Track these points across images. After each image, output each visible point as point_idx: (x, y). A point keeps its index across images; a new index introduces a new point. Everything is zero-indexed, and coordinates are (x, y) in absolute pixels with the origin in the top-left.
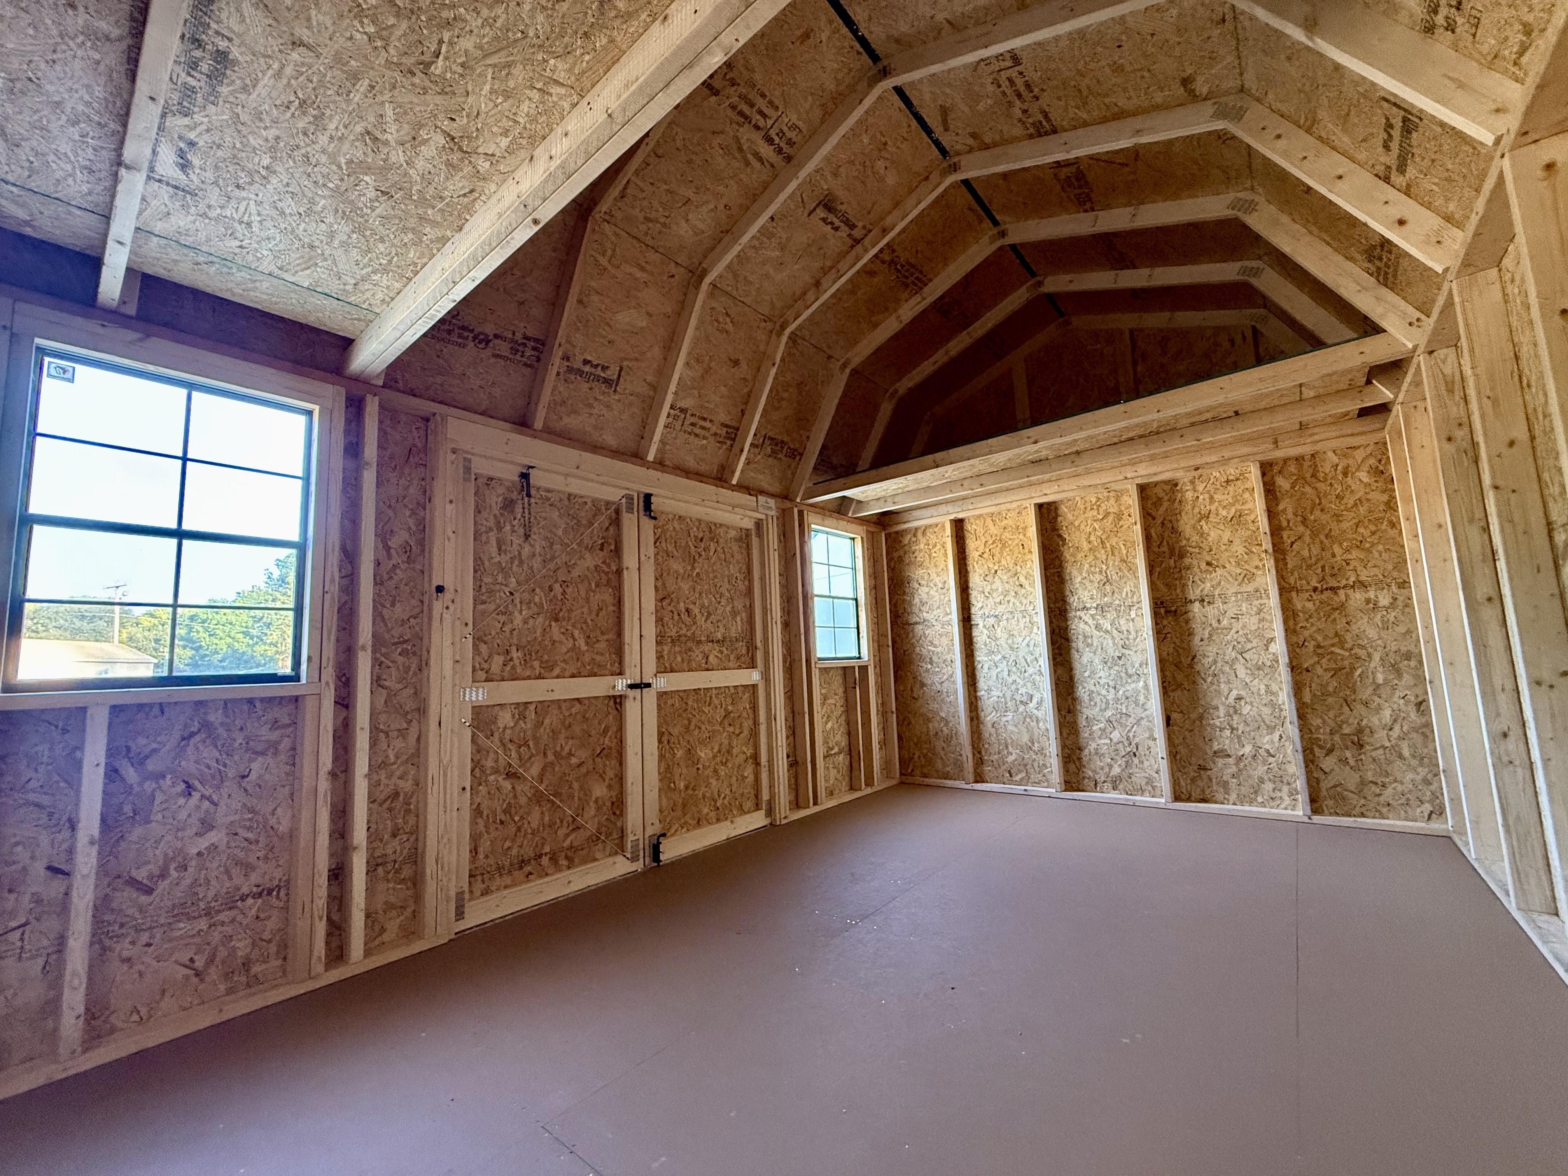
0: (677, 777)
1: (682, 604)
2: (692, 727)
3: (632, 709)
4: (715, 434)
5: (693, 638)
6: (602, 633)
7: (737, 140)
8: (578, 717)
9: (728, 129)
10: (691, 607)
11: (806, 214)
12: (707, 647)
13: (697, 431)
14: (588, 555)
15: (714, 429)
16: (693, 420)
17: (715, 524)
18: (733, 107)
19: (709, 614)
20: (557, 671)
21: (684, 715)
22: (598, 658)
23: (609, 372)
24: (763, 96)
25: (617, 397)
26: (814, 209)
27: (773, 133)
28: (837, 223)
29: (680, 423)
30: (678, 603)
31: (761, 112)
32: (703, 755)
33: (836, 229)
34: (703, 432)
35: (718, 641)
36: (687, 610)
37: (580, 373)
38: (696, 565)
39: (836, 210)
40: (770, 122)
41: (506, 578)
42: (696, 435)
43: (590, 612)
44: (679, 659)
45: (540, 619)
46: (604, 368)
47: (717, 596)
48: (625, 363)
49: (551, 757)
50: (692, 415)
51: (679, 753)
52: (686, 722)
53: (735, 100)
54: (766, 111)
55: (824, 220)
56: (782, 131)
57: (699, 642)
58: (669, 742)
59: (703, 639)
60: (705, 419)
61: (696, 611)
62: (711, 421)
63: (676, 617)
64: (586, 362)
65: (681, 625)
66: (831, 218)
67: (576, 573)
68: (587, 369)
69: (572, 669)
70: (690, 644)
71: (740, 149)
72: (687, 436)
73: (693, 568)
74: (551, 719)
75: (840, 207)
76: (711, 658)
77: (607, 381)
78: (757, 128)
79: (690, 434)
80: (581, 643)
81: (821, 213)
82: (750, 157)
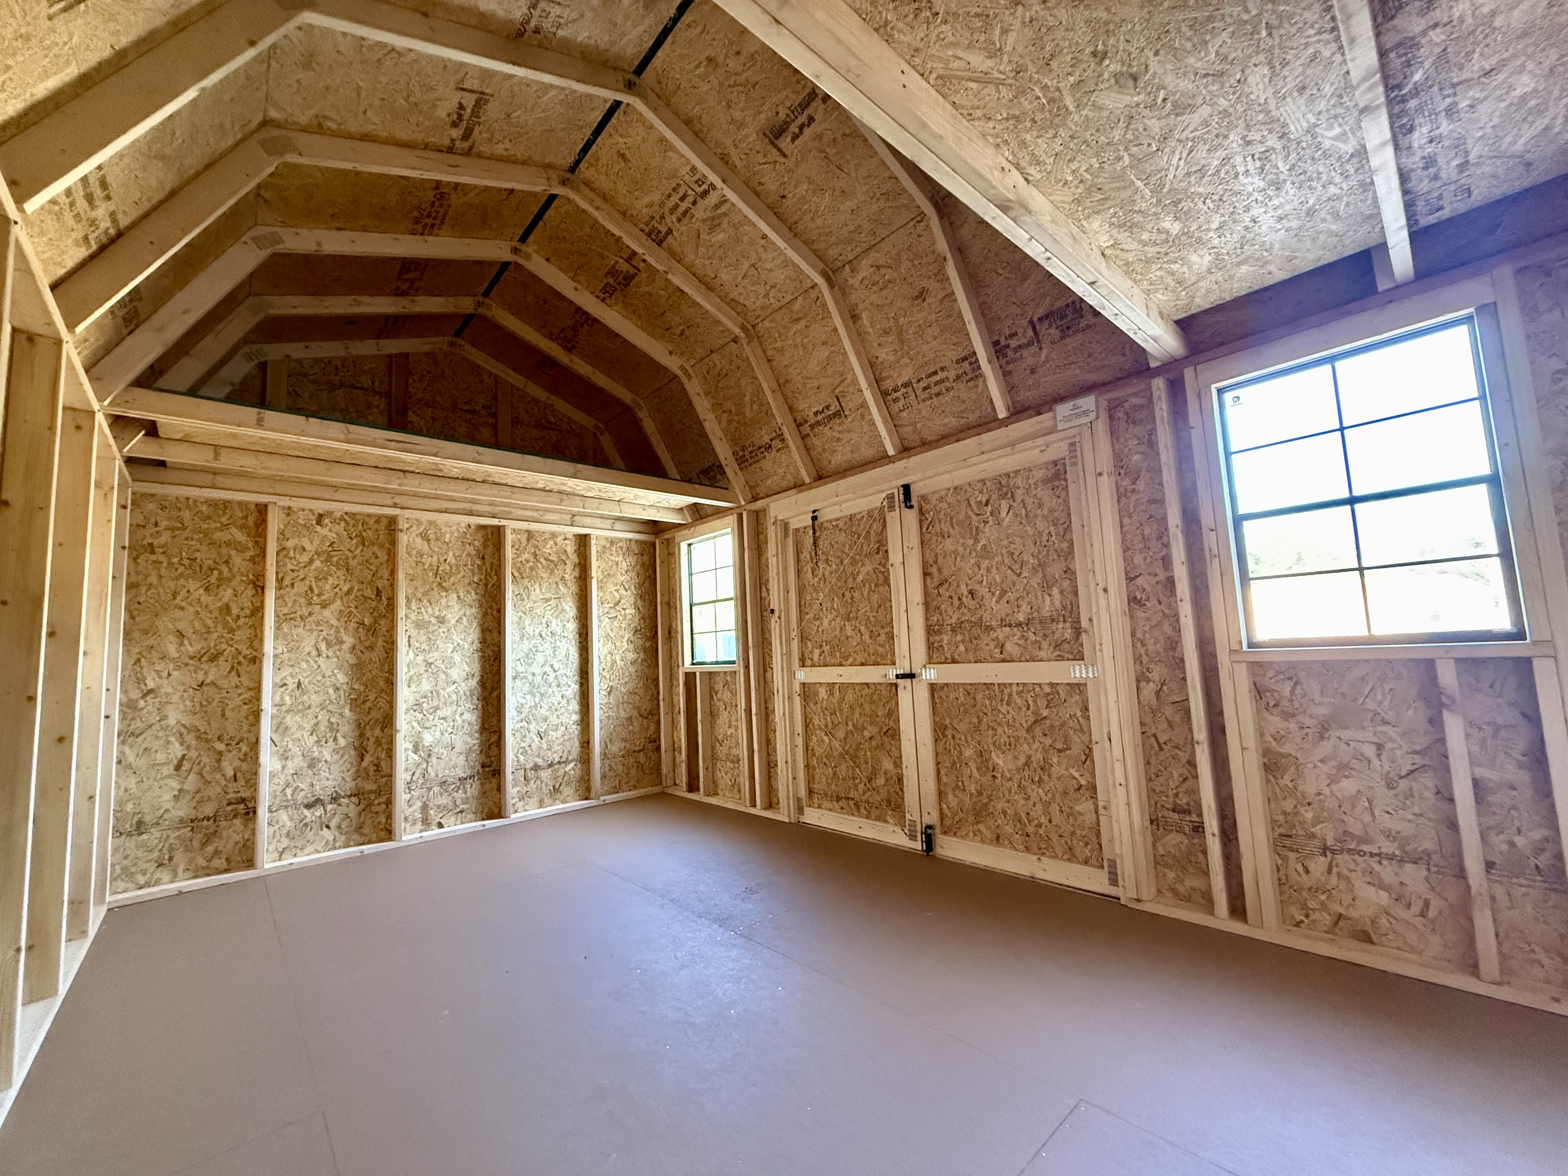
0: (965, 779)
1: (963, 587)
2: (983, 726)
3: (904, 698)
4: (958, 377)
5: (979, 623)
6: (883, 627)
7: (704, 221)
8: (868, 698)
9: (696, 226)
10: (977, 587)
11: (783, 160)
12: (1002, 633)
13: (935, 390)
14: (867, 561)
15: (952, 374)
16: (923, 384)
17: (1008, 475)
18: (679, 220)
19: (1004, 592)
20: (851, 660)
21: (972, 711)
22: (881, 649)
23: (832, 408)
24: (669, 196)
25: (850, 419)
26: (779, 150)
27: (699, 190)
28: (803, 119)
29: (912, 397)
30: (958, 586)
31: (682, 199)
32: (1000, 762)
33: (811, 119)
34: (942, 387)
35: (1019, 625)
36: (971, 593)
37: (818, 423)
38: (981, 535)
39: (785, 122)
40: (690, 192)
41: (817, 594)
42: (938, 394)
43: (872, 610)
44: (962, 648)
45: (838, 620)
46: (828, 407)
47: (1016, 567)
48: (837, 391)
49: (850, 727)
50: (919, 381)
51: (968, 753)
52: (975, 720)
53: (674, 218)
54: (681, 194)
55: (795, 137)
56: (696, 182)
57: (989, 629)
58: (953, 737)
59: (994, 623)
60: (935, 373)
61: (983, 591)
62: (942, 369)
63: (956, 603)
64: (816, 414)
65: (963, 610)
66: (793, 128)
67: (860, 578)
68: (820, 417)
69: (860, 659)
70: (976, 631)
71: (713, 219)
72: (928, 403)
73: (977, 540)
74: (850, 697)
75: (782, 116)
76: (1008, 647)
77: (837, 414)
78: (694, 203)
79: (931, 398)
80: (866, 637)
81: (785, 143)
82: (719, 212)
